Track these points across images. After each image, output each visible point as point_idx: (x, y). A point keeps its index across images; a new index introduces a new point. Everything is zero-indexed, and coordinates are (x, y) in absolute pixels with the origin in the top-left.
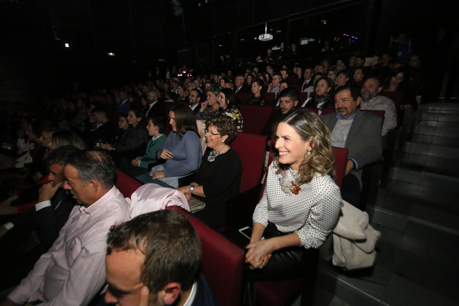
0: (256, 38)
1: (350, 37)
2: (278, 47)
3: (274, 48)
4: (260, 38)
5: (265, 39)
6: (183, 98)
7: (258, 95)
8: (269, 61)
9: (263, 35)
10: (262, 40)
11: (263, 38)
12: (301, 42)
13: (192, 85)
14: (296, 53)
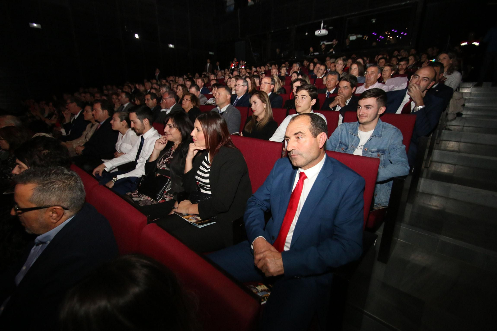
9: (319, 30)
11: (319, 33)
12: (349, 38)
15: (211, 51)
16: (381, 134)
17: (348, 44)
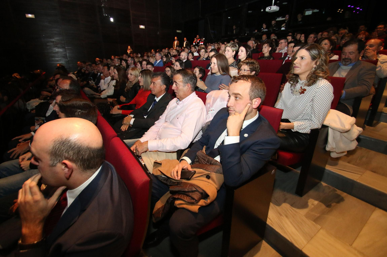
0: (262, 10)
1: (354, 9)
2: (282, 18)
3: (278, 18)
4: (268, 9)
5: (272, 10)
6: (204, 58)
7: (267, 54)
8: (274, 30)
9: (270, 7)
10: (268, 12)
11: (270, 9)
12: (305, 13)
14: (301, 23)
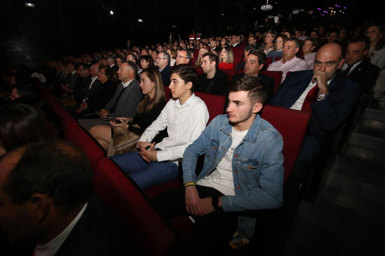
0: (255, 9)
4: (263, 8)
5: (267, 9)
9: (265, 5)
12: (293, 12)
13: (235, 37)
15: (174, 25)
16: (256, 138)
17: (290, 18)
